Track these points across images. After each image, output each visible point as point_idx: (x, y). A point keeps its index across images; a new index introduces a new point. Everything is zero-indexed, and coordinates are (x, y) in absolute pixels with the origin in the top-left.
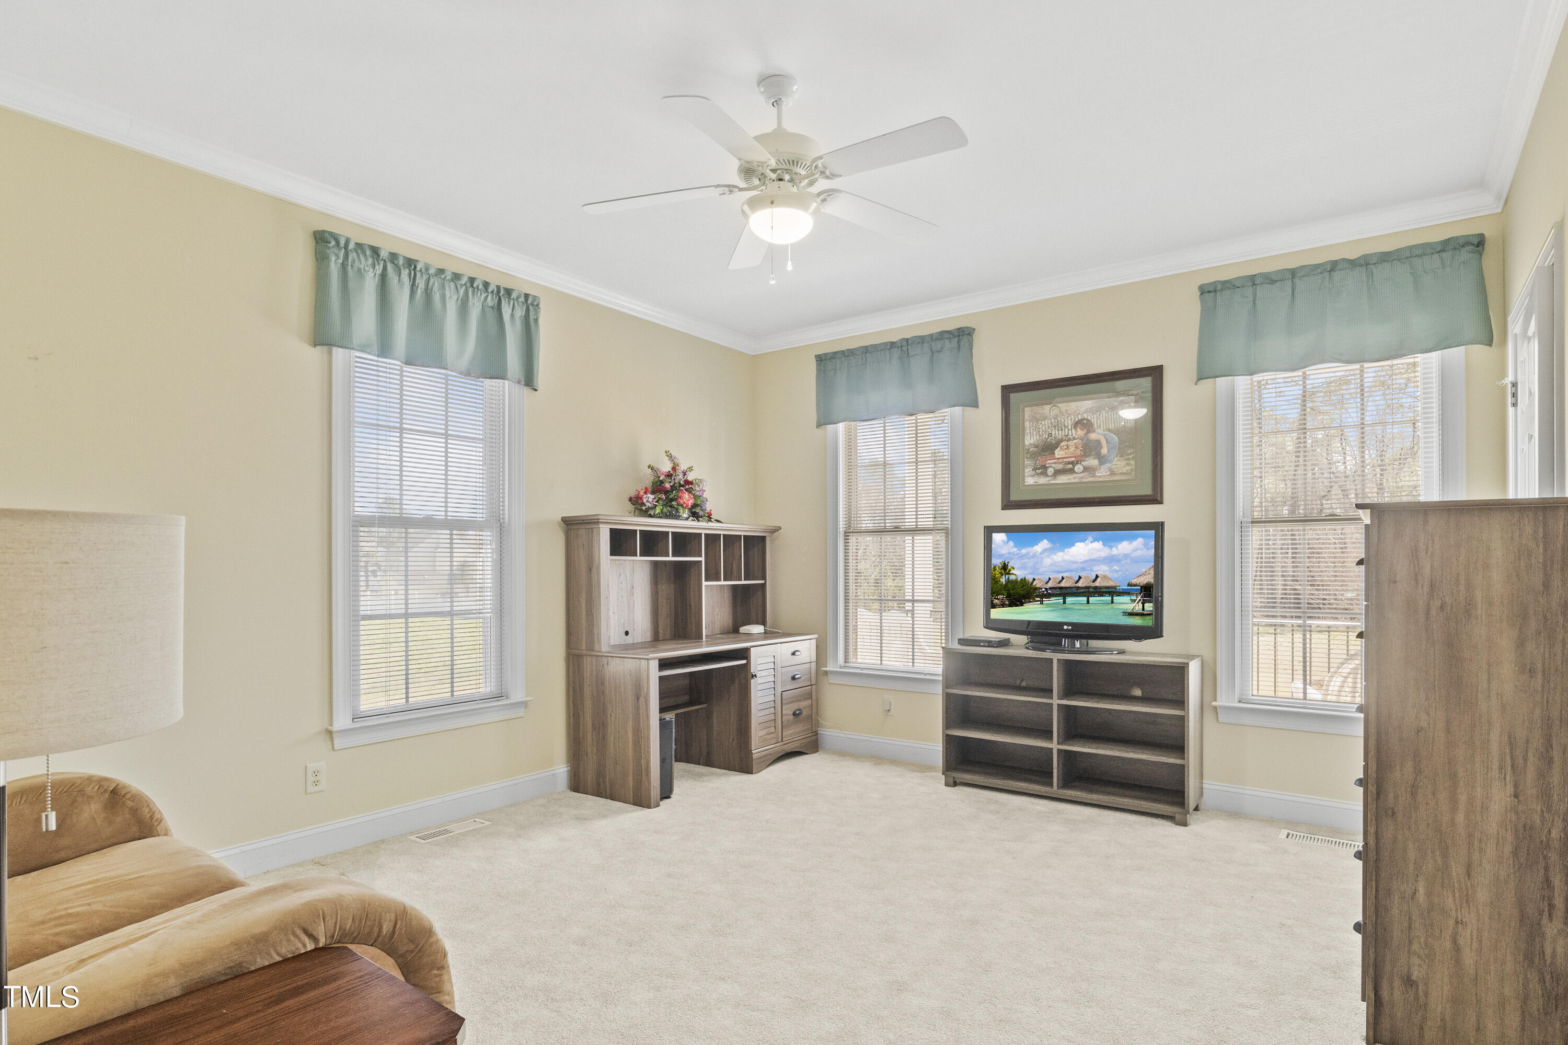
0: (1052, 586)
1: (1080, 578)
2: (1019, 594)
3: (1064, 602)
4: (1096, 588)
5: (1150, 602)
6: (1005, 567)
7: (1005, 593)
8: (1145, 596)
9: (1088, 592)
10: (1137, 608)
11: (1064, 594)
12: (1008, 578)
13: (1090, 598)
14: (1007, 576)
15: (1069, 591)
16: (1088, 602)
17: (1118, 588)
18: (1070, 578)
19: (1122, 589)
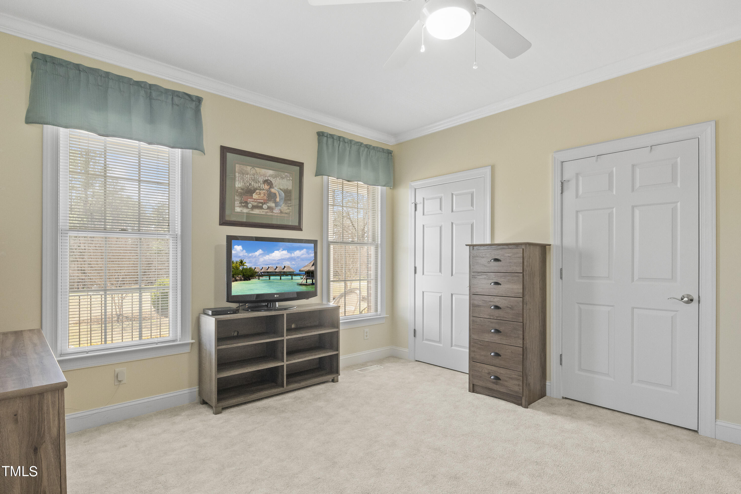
0: (264, 271)
1: (277, 267)
2: (248, 275)
3: (270, 279)
4: (284, 272)
5: (309, 279)
6: (241, 262)
7: (242, 274)
8: (307, 276)
9: (281, 274)
10: (304, 282)
11: (269, 275)
12: (243, 267)
13: (282, 277)
14: (242, 266)
15: (272, 273)
16: (281, 279)
17: (295, 272)
18: (272, 267)
19: (297, 273)
